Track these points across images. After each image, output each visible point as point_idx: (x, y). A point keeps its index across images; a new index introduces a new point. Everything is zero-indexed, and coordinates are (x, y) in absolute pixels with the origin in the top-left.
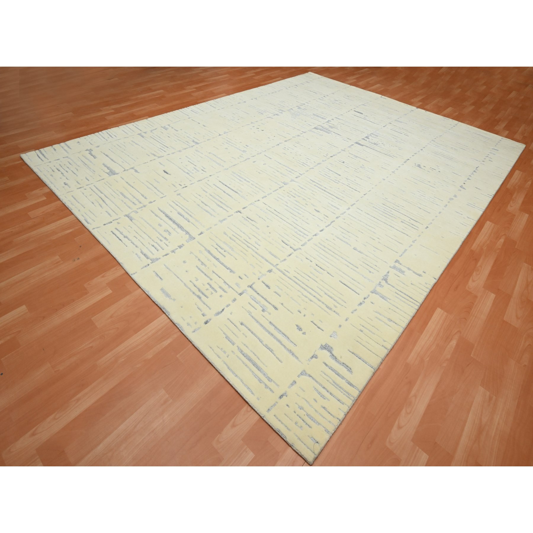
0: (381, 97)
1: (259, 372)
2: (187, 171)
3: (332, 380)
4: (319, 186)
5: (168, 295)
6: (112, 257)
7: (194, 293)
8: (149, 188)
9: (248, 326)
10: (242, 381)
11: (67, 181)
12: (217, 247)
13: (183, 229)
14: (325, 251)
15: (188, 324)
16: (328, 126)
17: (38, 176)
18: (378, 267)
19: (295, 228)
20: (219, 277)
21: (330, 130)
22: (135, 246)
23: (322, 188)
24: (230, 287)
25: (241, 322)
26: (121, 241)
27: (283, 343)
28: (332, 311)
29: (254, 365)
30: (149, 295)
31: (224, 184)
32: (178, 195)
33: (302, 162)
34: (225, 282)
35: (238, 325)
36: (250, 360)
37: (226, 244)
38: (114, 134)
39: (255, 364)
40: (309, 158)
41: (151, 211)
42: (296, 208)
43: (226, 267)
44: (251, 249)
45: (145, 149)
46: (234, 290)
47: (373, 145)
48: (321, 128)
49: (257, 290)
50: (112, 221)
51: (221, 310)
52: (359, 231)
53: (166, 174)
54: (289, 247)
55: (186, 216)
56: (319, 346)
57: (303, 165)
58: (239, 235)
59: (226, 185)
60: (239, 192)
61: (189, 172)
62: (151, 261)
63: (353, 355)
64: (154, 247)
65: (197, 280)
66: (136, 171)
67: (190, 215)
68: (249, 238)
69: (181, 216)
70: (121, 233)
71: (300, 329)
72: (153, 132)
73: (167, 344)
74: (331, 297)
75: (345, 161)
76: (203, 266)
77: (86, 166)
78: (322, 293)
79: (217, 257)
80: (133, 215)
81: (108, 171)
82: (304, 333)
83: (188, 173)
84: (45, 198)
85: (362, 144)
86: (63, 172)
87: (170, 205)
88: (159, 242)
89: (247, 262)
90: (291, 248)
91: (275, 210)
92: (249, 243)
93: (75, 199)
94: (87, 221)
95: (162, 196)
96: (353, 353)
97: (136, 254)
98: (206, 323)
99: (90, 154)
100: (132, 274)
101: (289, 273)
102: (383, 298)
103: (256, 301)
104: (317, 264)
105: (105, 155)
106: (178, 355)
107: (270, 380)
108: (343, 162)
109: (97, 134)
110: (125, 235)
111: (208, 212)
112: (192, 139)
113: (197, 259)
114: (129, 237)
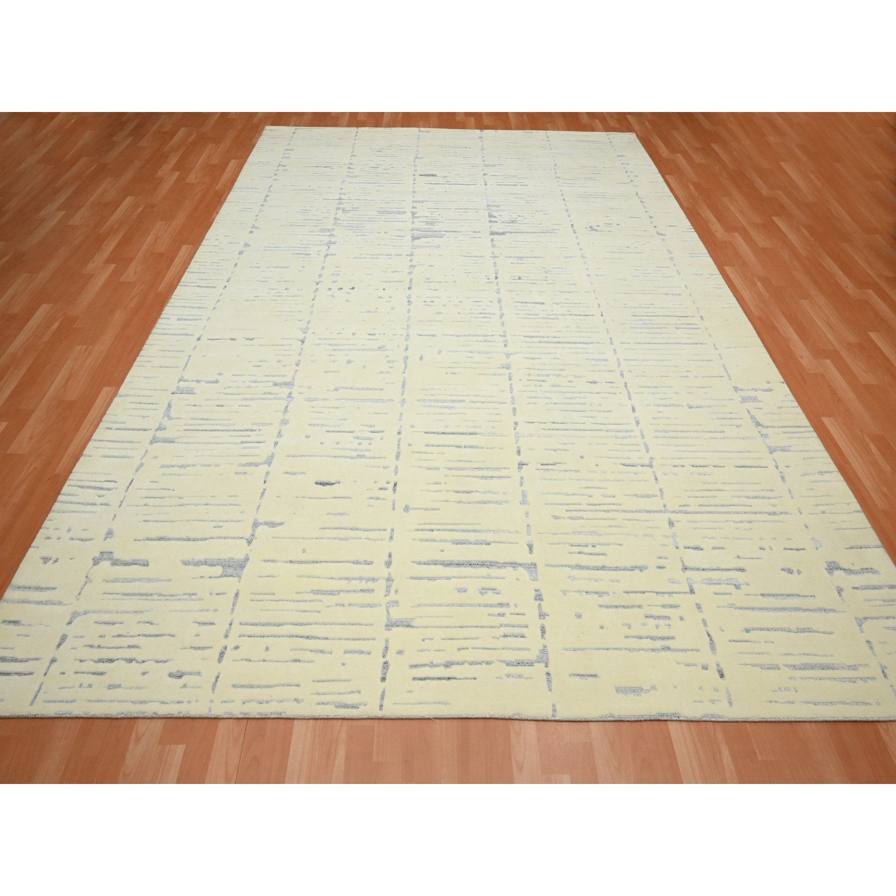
0: (420, 131)
1: (836, 671)
2: (354, 454)
3: (880, 600)
4: (546, 340)
5: (637, 691)
6: (481, 722)
7: (653, 650)
8: (347, 539)
9: (755, 626)
10: (844, 703)
11: (173, 667)
12: (577, 549)
13: (499, 565)
14: (674, 438)
15: (713, 702)
16: (425, 224)
17: (77, 718)
18: (735, 413)
19: (607, 431)
20: (640, 592)
21: (435, 230)
22: (484, 665)
23: (551, 339)
24: (670, 593)
25: (743, 629)
26: (455, 678)
27: (803, 607)
28: (778, 514)
29: (823, 669)
30: (617, 718)
31: (438, 433)
32: (407, 509)
33: (477, 314)
34: (657, 593)
35: (746, 636)
36: (813, 667)
37: (580, 533)
38: (103, 478)
39: (824, 667)
40: (478, 300)
41: (411, 578)
42: (568, 398)
43: (625, 569)
44: (613, 511)
45: (216, 465)
46: (680, 593)
47: (511, 225)
48: (419, 232)
49: (697, 566)
50: (384, 660)
51: (708, 638)
52: (663, 377)
53: (328, 487)
54: (639, 466)
55: (472, 537)
56: (825, 572)
57: (484, 317)
58: (574, 504)
59: (443, 433)
60: (478, 431)
61: (359, 453)
62: (543, 665)
63: (853, 550)
64: (510, 636)
65: (629, 627)
66: (272, 524)
67: (474, 531)
68: (590, 496)
69: (465, 543)
70: (432, 665)
71: (790, 571)
72: (172, 414)
73: (730, 758)
74: (756, 497)
75: (520, 275)
76: (605, 597)
77: (155, 597)
78: (746, 501)
79: (600, 565)
80: (396, 614)
81: (218, 570)
82: (799, 572)
83: (359, 456)
84: (180, 749)
85: (501, 231)
86: (128, 656)
87: (421, 540)
88: (502, 620)
89: (636, 536)
90: (643, 466)
91: (554, 423)
92: (599, 505)
93: (252, 687)
94: (346, 706)
95: (387, 534)
96: (851, 548)
97: (508, 676)
98: (722, 675)
99: (115, 563)
100: (553, 716)
101: (688, 505)
102: (784, 451)
103: (715, 582)
104: (693, 464)
105: (156, 540)
106: (759, 758)
107: (853, 668)
108: (520, 278)
109: (57, 506)
110: (443, 661)
111: (490, 502)
112: (270, 382)
113: (584, 594)
114: (453, 658)
